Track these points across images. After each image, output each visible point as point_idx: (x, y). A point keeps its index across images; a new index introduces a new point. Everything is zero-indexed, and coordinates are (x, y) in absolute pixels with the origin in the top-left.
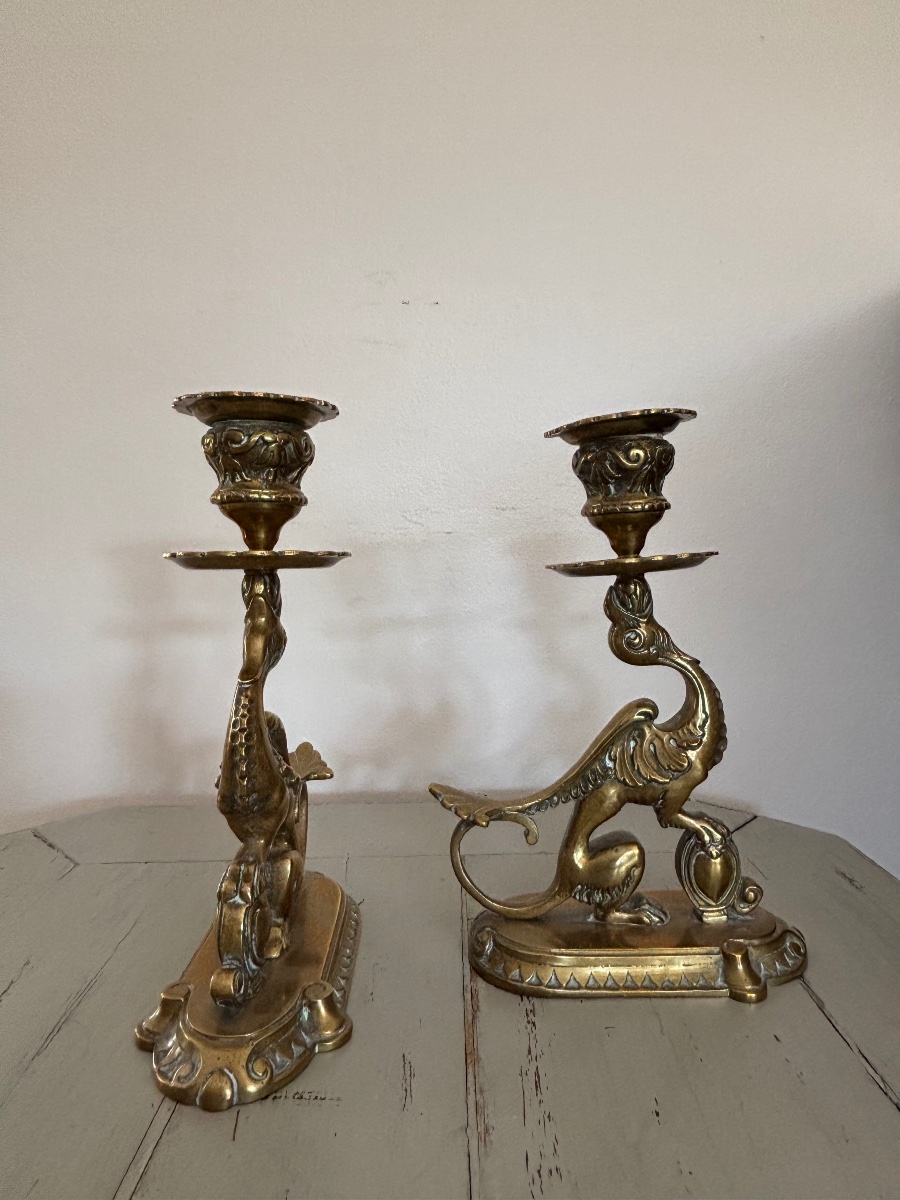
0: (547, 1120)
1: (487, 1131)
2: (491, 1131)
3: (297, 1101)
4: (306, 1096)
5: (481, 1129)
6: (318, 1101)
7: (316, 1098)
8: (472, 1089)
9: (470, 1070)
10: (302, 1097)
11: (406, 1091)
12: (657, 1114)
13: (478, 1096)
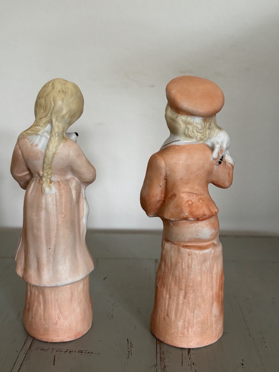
0: (192, 365)
1: (165, 367)
2: (167, 367)
3: (80, 353)
4: (84, 352)
5: (163, 367)
6: (90, 354)
7: (89, 353)
8: (158, 353)
9: (158, 345)
10: (82, 352)
11: (129, 352)
12: (243, 365)
13: (161, 355)
